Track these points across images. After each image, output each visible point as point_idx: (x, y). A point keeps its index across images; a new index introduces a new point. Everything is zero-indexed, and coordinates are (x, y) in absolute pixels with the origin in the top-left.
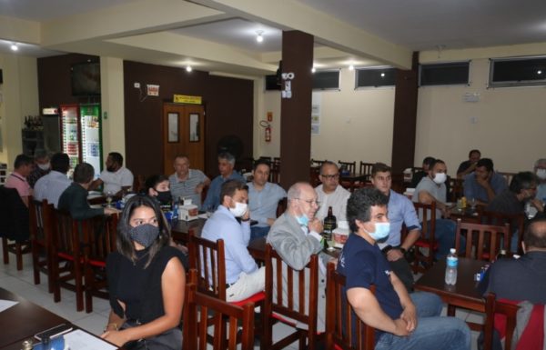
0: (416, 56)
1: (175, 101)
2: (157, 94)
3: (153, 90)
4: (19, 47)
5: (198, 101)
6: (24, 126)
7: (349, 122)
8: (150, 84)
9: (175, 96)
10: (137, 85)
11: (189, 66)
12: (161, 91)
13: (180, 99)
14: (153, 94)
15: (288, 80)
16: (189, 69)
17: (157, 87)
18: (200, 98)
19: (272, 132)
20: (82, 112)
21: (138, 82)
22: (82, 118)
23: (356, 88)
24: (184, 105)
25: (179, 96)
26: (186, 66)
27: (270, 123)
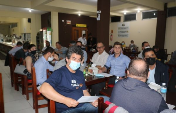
0: (166, 5)
1: (76, 26)
2: (70, 24)
3: (69, 22)
4: (32, 11)
5: (85, 26)
6: (37, 35)
7: (139, 33)
8: (67, 20)
9: (77, 24)
10: (63, 21)
11: (79, 14)
12: (71, 22)
13: (78, 25)
14: (68, 24)
15: (99, 13)
16: (79, 15)
17: (70, 21)
18: (86, 25)
19: (113, 37)
20: (48, 30)
21: (63, 20)
22: (48, 32)
23: (142, 19)
24: (80, 27)
25: (78, 24)
26: (78, 14)
27: (112, 34)
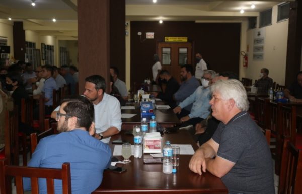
1: (166, 41)
2: (153, 37)
3: (150, 35)
5: (185, 40)
9: (166, 38)
10: (140, 34)
11: (161, 20)
12: (155, 35)
14: (150, 38)
16: (161, 22)
17: (153, 33)
18: (186, 38)
21: (140, 32)
24: (174, 43)
25: (169, 38)
26: (159, 20)
27: (247, 53)
